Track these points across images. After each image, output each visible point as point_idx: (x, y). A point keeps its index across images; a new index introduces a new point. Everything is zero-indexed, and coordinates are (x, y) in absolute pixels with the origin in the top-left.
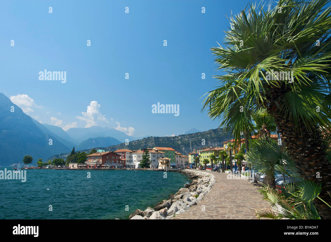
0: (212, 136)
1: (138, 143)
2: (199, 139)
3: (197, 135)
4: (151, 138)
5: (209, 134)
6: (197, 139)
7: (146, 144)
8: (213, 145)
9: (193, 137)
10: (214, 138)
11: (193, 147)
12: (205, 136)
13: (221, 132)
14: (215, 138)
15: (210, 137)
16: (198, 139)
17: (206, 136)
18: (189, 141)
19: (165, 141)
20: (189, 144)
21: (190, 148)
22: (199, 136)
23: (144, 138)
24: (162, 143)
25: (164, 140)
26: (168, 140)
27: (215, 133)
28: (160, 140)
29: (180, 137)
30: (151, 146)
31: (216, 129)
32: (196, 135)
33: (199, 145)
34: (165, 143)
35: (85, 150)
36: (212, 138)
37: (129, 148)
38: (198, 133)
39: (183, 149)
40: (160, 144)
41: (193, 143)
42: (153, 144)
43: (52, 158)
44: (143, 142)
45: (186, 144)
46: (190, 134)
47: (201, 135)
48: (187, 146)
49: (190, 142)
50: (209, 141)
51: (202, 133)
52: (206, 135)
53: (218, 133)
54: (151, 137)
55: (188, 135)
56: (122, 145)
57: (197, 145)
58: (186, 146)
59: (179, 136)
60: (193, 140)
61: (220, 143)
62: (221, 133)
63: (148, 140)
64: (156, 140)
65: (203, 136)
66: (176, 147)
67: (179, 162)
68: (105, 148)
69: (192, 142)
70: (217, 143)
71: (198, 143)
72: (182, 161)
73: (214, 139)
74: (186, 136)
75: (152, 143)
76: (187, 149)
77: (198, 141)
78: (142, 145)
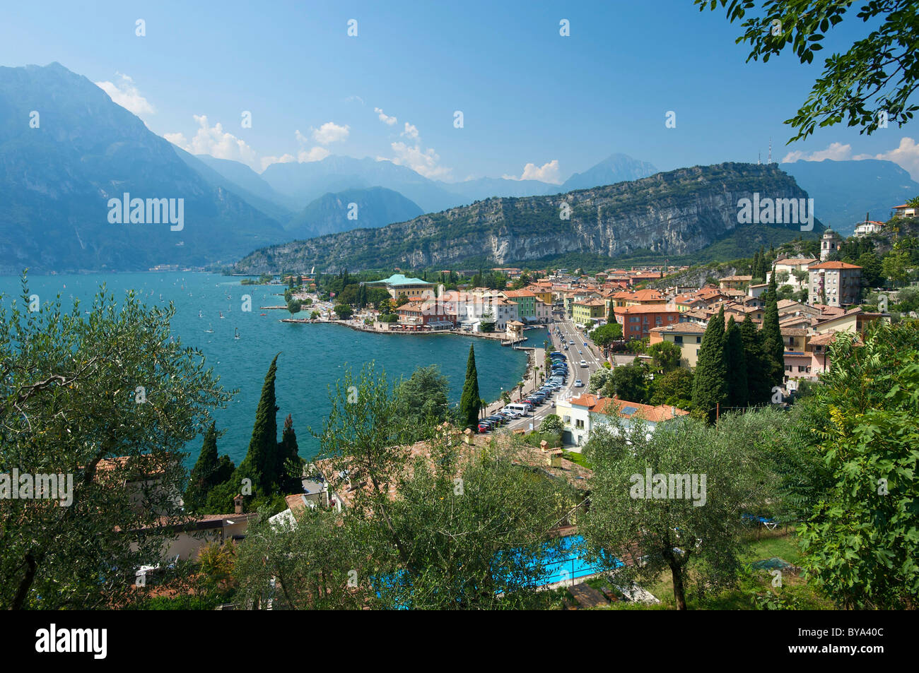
0: (661, 191)
1: (459, 215)
2: (624, 202)
3: (618, 189)
4: (495, 202)
5: (652, 185)
6: (617, 200)
7: (480, 217)
8: (662, 217)
9: (606, 197)
10: (664, 197)
11: (605, 223)
12: (640, 192)
13: (685, 180)
14: (668, 197)
15: (653, 194)
16: (621, 201)
17: (644, 191)
18: (595, 206)
19: (532, 208)
20: (596, 214)
21: (597, 225)
22: (622, 194)
23: (475, 202)
24: (523, 213)
25: (528, 205)
26: (539, 205)
27: (669, 184)
28: (519, 206)
29: (571, 197)
30: (493, 221)
31: (675, 171)
32: (615, 190)
33: (622, 218)
34: (531, 215)
35: (328, 236)
36: (660, 199)
37: (439, 228)
38: (622, 184)
39: (580, 228)
40: (516, 216)
41: (607, 213)
42: (500, 218)
43: (252, 257)
44: (473, 213)
45: (589, 214)
46: (599, 188)
47: (629, 190)
48: (591, 219)
49: (599, 210)
50: (652, 205)
51: (634, 184)
52: (644, 189)
53: (678, 182)
54: (495, 198)
55: (594, 189)
56: (420, 220)
57: (617, 216)
58: (585, 221)
59: (570, 193)
60: (607, 204)
61: (682, 212)
62: (687, 182)
63: (487, 206)
64: (506, 205)
65: (636, 191)
66: (560, 225)
67: (541, 314)
68: (378, 229)
69: (604, 210)
70: (674, 211)
71: (621, 211)
72: (547, 312)
73: (665, 200)
74: (588, 193)
75: (496, 213)
76: (589, 228)
77: (620, 208)
78: (471, 220)
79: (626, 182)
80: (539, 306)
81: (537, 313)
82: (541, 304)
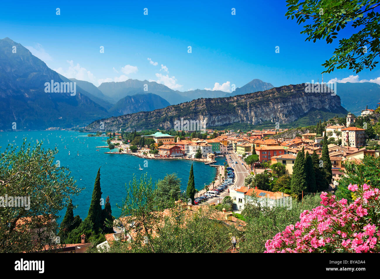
0: (275, 96)
1: (186, 106)
2: (259, 100)
3: (256, 95)
4: (202, 100)
5: (271, 93)
6: (256, 100)
7: (195, 107)
8: (276, 107)
9: (251, 98)
10: (277, 98)
11: (251, 110)
12: (266, 96)
13: (286, 91)
14: (278, 98)
15: (272, 97)
16: (257, 100)
17: (268, 96)
18: (246, 102)
19: (218, 103)
20: (247, 106)
21: (247, 110)
22: (258, 97)
23: (193, 100)
24: (214, 105)
25: (217, 102)
26: (221, 102)
27: (279, 93)
28: (212, 102)
29: (235, 98)
30: (201, 109)
31: (281, 87)
32: (255, 95)
33: (258, 107)
34: (218, 106)
35: (127, 115)
36: (275, 99)
37: (177, 111)
38: (258, 92)
39: (240, 112)
40: (211, 106)
41: (252, 105)
42: (204, 107)
43: (93, 124)
44: (192, 105)
45: (244, 106)
46: (248, 94)
47: (261, 95)
48: (244, 108)
49: (248, 104)
50: (271, 102)
51: (263, 93)
52: (268, 95)
53: (283, 92)
54: (202, 98)
55: (245, 95)
56: (168, 108)
57: (256, 106)
58: (242, 109)
59: (235, 96)
60: (251, 101)
61: (285, 105)
62: (287, 92)
63: (198, 102)
64: (207, 102)
65: (264, 96)
66: (231, 110)
67: (223, 150)
68: (150, 112)
69: (250, 104)
70: (281, 104)
71: (258, 105)
72: (225, 149)
73: (277, 100)
74: (243, 96)
75: (202, 105)
76: (244, 112)
77: (257, 103)
78: (191, 108)
79: (259, 92)
80: (222, 147)
81: (221, 150)
82: (223, 146)
